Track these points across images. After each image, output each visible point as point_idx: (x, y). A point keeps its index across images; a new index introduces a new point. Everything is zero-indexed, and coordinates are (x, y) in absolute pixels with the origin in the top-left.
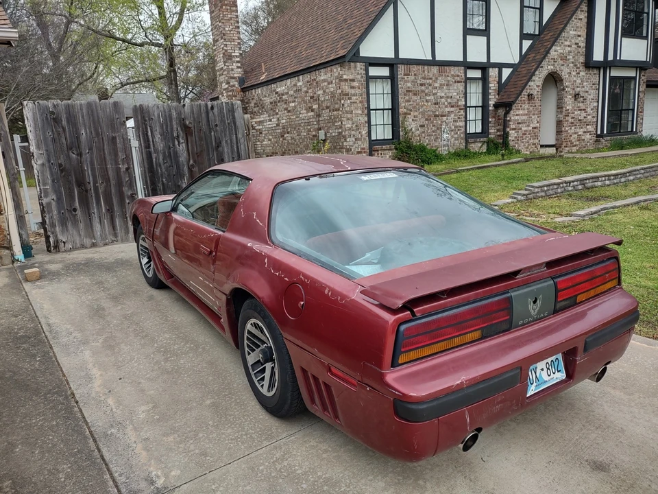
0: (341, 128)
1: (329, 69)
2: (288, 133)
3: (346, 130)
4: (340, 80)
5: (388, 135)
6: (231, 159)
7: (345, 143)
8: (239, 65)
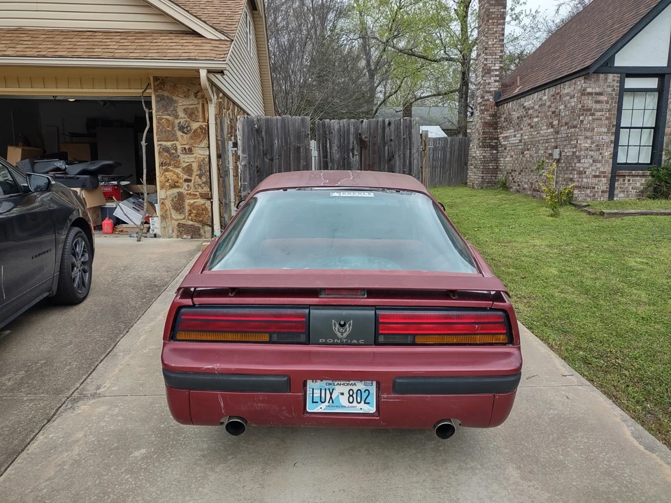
0: (576, 147)
1: (574, 81)
2: (528, 150)
3: (581, 150)
4: (583, 94)
5: (645, 158)
6: (402, 172)
7: (578, 165)
8: (498, 78)
